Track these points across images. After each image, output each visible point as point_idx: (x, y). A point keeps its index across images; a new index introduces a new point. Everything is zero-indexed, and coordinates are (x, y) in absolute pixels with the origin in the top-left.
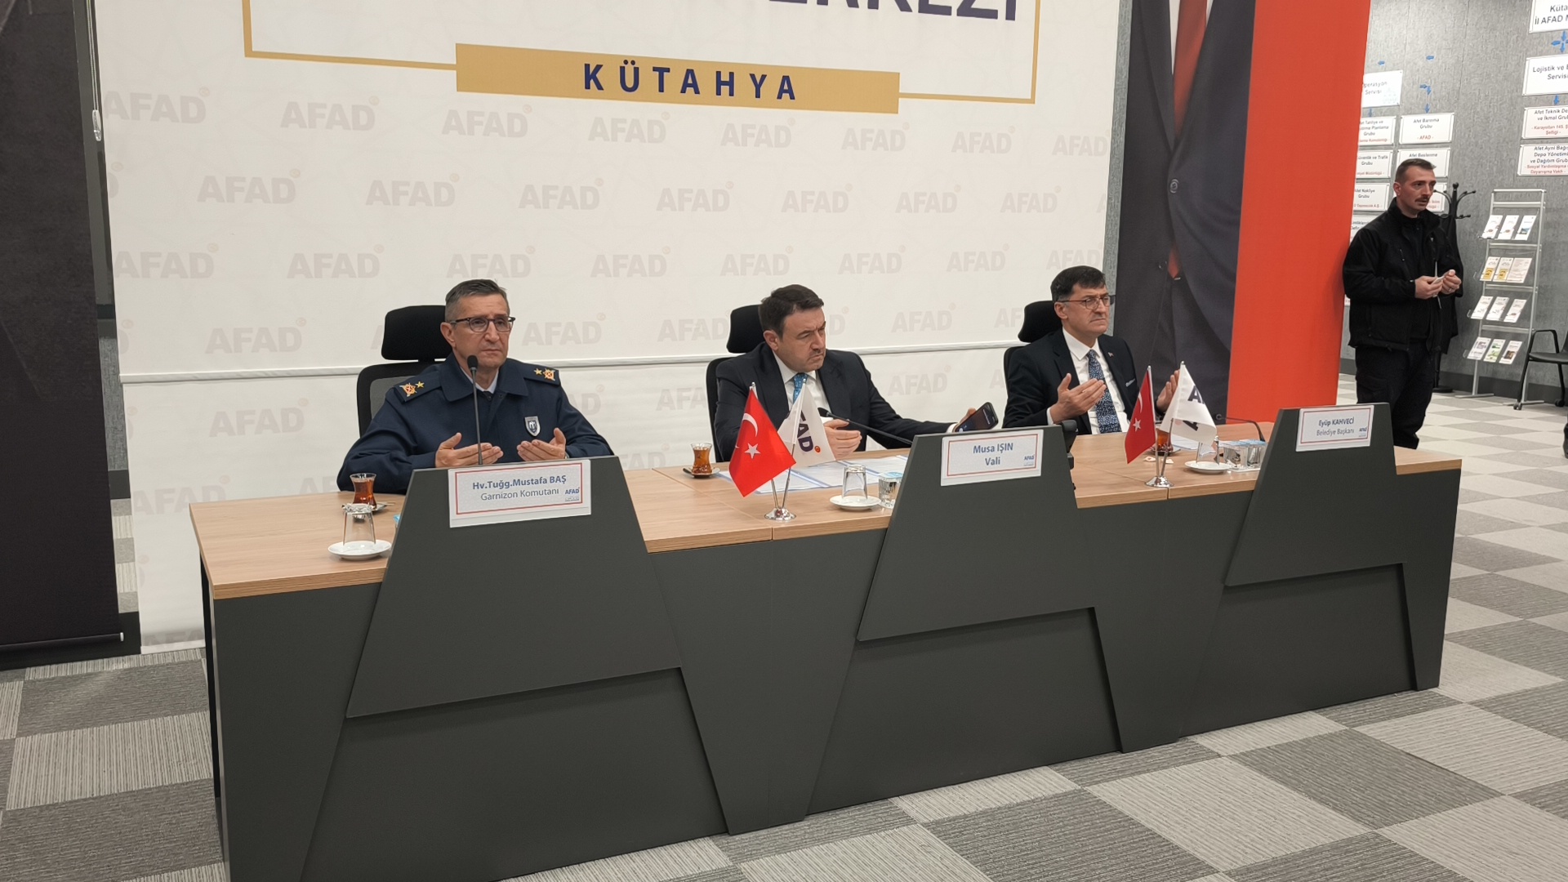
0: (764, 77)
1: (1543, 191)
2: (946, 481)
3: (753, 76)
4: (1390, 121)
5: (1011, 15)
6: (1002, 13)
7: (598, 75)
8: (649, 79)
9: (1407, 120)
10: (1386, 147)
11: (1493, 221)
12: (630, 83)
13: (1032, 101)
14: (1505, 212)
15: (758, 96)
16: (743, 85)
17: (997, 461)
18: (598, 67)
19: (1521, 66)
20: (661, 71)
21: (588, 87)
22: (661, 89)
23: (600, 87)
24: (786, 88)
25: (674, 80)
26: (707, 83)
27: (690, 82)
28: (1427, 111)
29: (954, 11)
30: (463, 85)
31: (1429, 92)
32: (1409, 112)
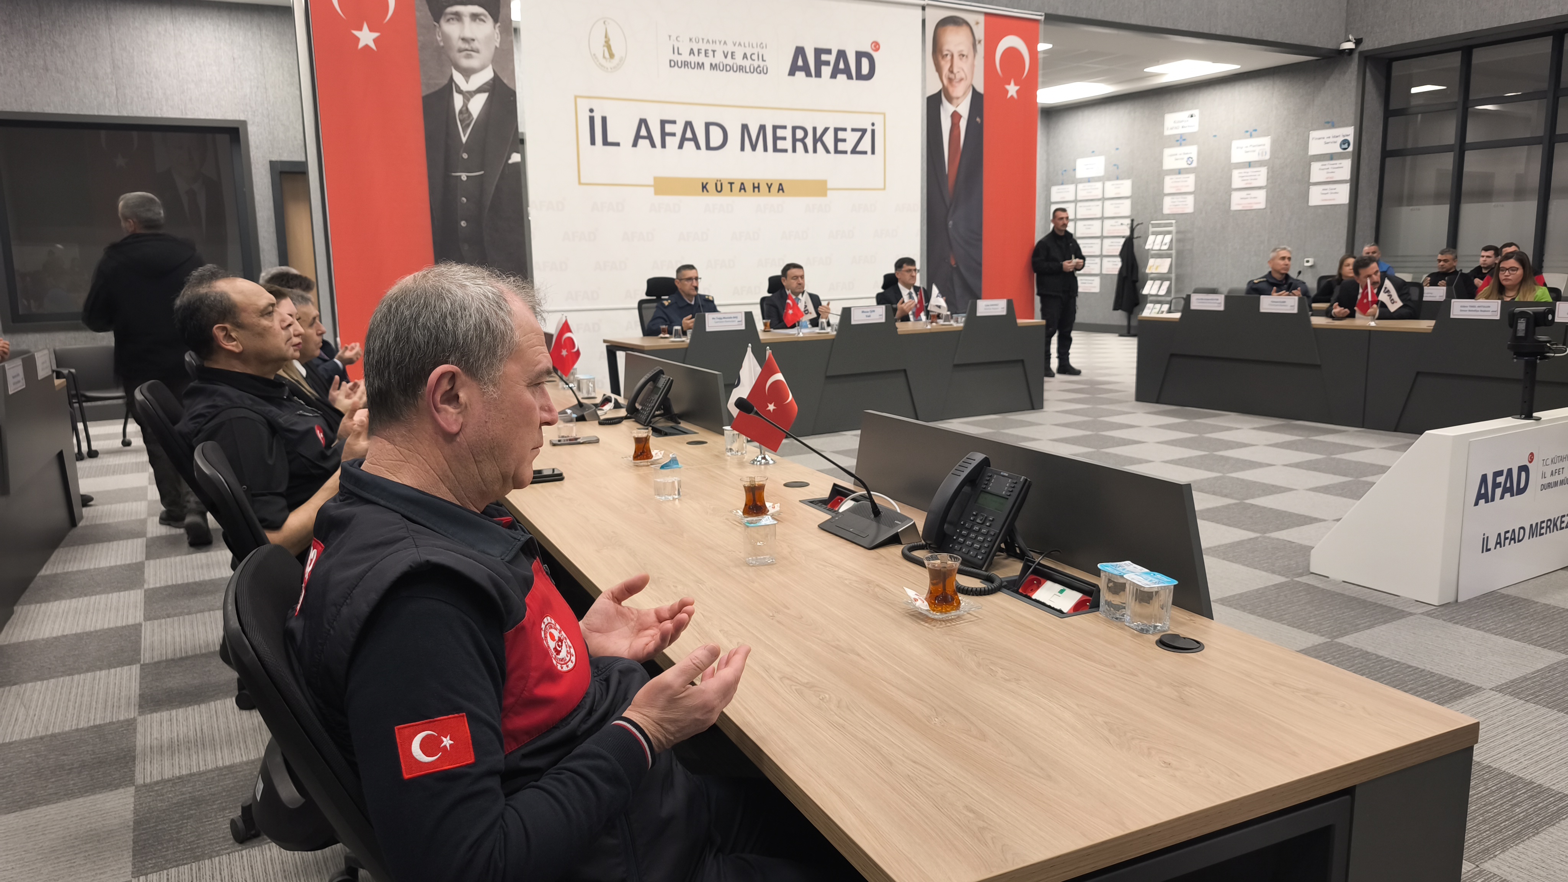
0: (771, 184)
1: (1174, 221)
2: (853, 323)
3: (767, 184)
4: (1099, 185)
5: (873, 152)
6: (869, 152)
7: (707, 187)
8: (726, 187)
9: (1109, 184)
10: (1099, 200)
11: (1151, 238)
12: (719, 189)
13: (884, 189)
14: (1157, 234)
15: (769, 191)
16: (764, 188)
17: (869, 316)
18: (707, 183)
19: (1161, 153)
20: (731, 184)
21: (703, 191)
22: (731, 191)
23: (707, 191)
24: (781, 188)
25: (736, 187)
26: (749, 187)
27: (743, 188)
28: (1117, 179)
29: (849, 152)
30: (657, 192)
31: (1118, 168)
32: (1109, 179)
